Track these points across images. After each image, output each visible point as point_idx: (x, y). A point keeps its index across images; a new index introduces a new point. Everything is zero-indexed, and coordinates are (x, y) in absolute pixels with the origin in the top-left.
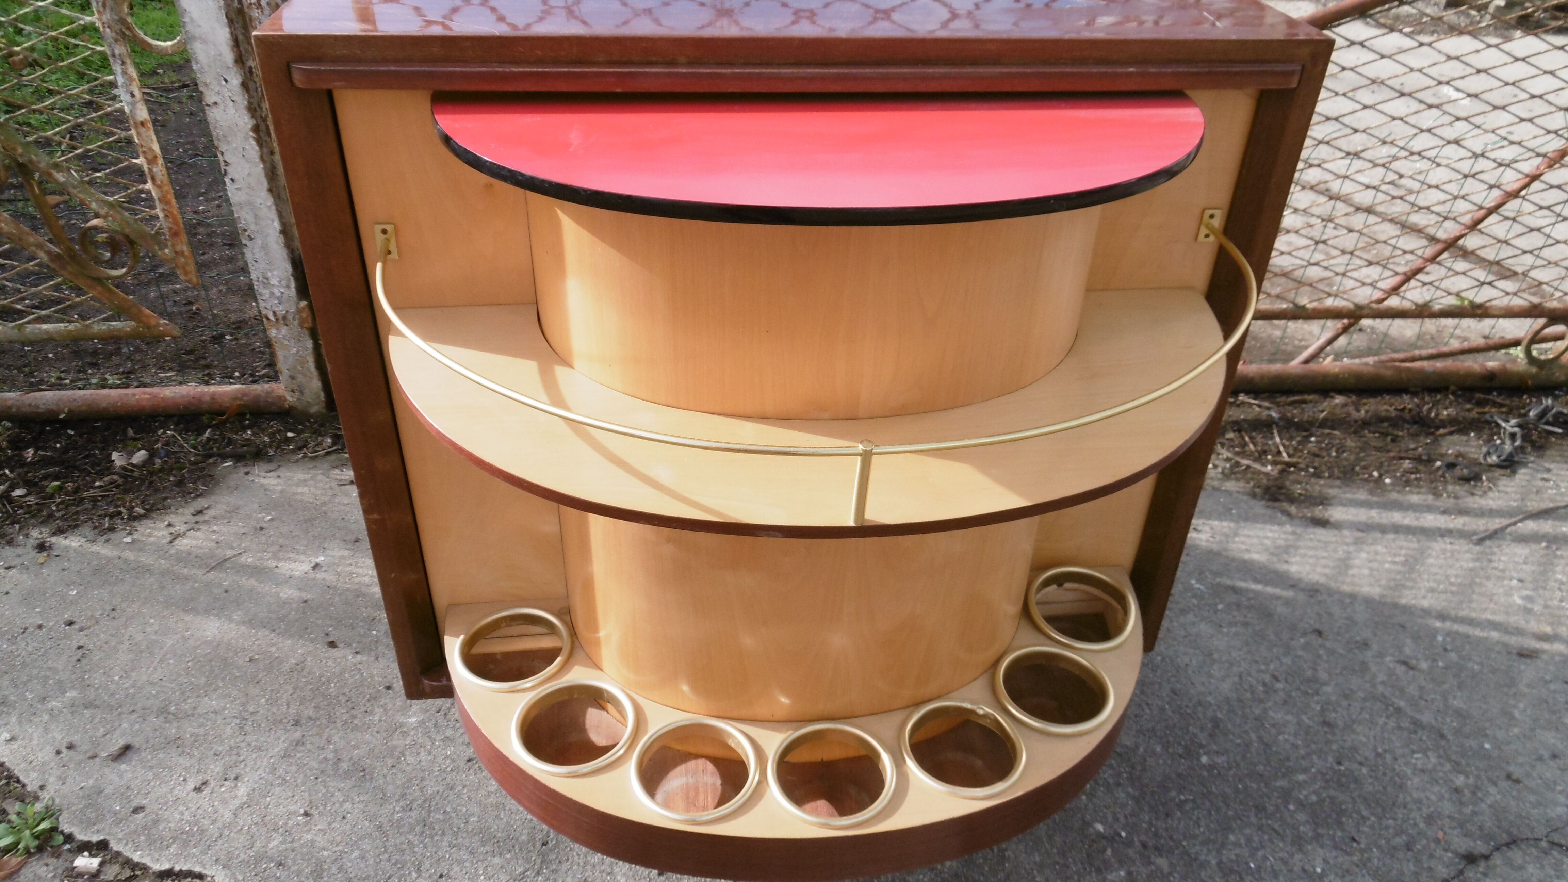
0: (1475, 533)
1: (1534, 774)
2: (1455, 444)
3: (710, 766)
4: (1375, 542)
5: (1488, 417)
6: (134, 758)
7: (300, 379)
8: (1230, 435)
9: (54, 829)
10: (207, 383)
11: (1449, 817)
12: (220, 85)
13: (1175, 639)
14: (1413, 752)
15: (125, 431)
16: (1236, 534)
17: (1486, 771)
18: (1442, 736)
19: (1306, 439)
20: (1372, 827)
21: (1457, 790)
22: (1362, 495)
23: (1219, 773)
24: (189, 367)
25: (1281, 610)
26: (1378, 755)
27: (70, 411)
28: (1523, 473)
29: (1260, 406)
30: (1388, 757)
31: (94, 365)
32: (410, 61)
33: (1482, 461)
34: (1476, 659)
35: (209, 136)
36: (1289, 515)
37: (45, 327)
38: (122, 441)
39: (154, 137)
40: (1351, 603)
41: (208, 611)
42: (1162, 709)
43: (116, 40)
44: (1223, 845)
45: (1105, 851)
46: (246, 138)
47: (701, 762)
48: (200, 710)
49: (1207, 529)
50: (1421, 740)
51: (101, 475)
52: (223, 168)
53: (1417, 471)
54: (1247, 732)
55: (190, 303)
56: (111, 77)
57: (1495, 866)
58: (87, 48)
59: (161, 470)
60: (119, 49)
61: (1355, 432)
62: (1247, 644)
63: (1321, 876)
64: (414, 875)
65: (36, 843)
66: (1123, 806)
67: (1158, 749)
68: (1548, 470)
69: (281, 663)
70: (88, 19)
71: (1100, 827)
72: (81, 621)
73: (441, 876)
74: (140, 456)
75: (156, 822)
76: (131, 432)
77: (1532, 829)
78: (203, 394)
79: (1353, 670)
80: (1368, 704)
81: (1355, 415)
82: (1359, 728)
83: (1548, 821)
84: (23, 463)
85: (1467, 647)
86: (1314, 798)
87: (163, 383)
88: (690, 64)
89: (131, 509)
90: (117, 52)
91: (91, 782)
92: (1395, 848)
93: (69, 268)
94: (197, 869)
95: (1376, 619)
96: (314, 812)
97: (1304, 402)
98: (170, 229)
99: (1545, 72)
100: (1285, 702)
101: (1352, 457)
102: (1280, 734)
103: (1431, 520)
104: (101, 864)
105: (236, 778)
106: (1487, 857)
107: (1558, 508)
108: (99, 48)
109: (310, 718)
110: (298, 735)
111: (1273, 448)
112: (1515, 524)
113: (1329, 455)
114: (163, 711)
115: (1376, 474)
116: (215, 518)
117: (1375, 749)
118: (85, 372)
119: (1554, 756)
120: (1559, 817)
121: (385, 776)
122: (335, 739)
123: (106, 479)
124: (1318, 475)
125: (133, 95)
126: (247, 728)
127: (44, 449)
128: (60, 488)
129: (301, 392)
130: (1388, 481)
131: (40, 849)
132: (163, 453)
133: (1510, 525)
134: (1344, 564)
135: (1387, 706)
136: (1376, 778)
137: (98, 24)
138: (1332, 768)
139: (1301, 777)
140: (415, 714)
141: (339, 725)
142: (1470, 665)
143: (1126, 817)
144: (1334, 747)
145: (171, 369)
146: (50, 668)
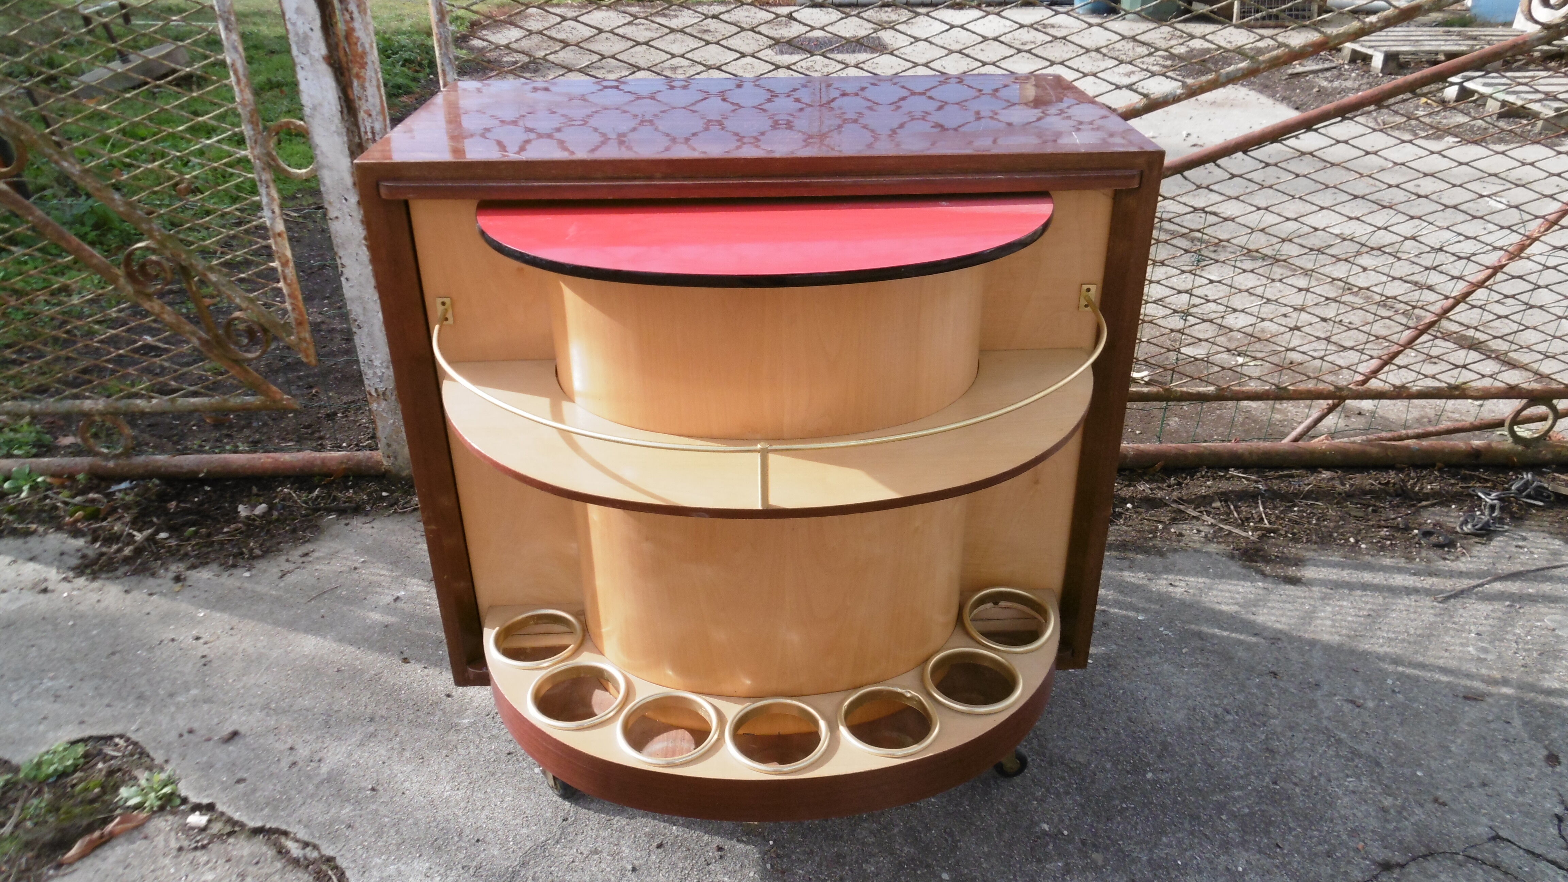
0: (1442, 592)
1: (1461, 799)
2: (1434, 513)
3: (687, 735)
4: (1342, 598)
5: (1470, 491)
6: (239, 743)
7: (395, 446)
8: (1217, 504)
9: (172, 794)
10: (319, 451)
11: (1373, 831)
12: (341, 203)
13: (1138, 676)
14: (1348, 776)
15: (250, 489)
16: (1210, 589)
17: (1415, 795)
18: (1378, 764)
19: (1290, 509)
20: (1297, 837)
21: (1384, 810)
22: (1336, 558)
23: (1161, 787)
24: (306, 439)
25: (1241, 654)
26: (1314, 777)
27: (209, 472)
28: (1498, 542)
29: (1248, 479)
30: (1323, 780)
31: (229, 436)
32: (462, 179)
33: (1458, 529)
34: (1424, 701)
35: (331, 244)
36: (1264, 575)
37: (192, 400)
38: (247, 496)
39: (287, 245)
40: (1310, 650)
41: (307, 631)
42: (1117, 733)
43: (264, 169)
44: (1156, 845)
45: (1047, 844)
46: (359, 246)
47: (681, 731)
48: (295, 708)
49: (1183, 584)
50: (1356, 766)
51: (228, 523)
52: (340, 269)
53: (1394, 538)
54: (1193, 755)
55: (311, 387)
56: (258, 198)
57: (1410, 873)
58: (241, 176)
59: (277, 520)
60: (266, 176)
61: (1338, 503)
62: (1205, 681)
63: (1242, 875)
64: (456, 839)
65: (159, 803)
66: (1068, 811)
67: (1109, 766)
68: (1524, 539)
69: (363, 673)
70: (243, 153)
71: (1046, 827)
72: (206, 637)
73: (478, 841)
74: (262, 508)
75: (254, 791)
76: (255, 490)
77: (1451, 845)
78: (315, 459)
79: (1302, 707)
80: (1311, 735)
81: (1340, 488)
82: (1298, 755)
83: (1467, 838)
84: (166, 512)
85: (1416, 690)
86: (1247, 810)
87: (282, 450)
88: (665, 178)
89: (251, 550)
90: (263, 178)
91: (205, 759)
92: (1315, 854)
93: (216, 352)
94: (284, 827)
95: (1331, 663)
96: (380, 788)
97: (1292, 476)
98: (296, 319)
99: (1490, 175)
100: (1233, 731)
101: (1332, 525)
102: (1223, 757)
103: (1399, 580)
104: (209, 821)
105: (320, 761)
106: (1402, 866)
107: (1528, 571)
108: (250, 175)
109: (383, 717)
110: (372, 729)
111: (1255, 516)
112: (1482, 585)
113: (1309, 523)
114: (266, 707)
115: (1352, 540)
116: (318, 559)
117: (1312, 772)
118: (221, 441)
119: (1484, 785)
120: (1480, 835)
121: (439, 763)
122: (402, 733)
123: (233, 526)
124: (1296, 539)
125: (273, 212)
126: (331, 722)
127: (184, 502)
128: (196, 532)
129: (396, 458)
130: (1363, 546)
131: (162, 808)
132: (279, 506)
133: (1478, 586)
134: (1309, 617)
135: (1329, 737)
136: (1309, 797)
137: (250, 157)
138: (1267, 787)
139: (1236, 793)
140: (468, 717)
141: (406, 722)
142: (1415, 705)
143: (1070, 819)
144: (1273, 770)
145: (291, 440)
146: (178, 672)
